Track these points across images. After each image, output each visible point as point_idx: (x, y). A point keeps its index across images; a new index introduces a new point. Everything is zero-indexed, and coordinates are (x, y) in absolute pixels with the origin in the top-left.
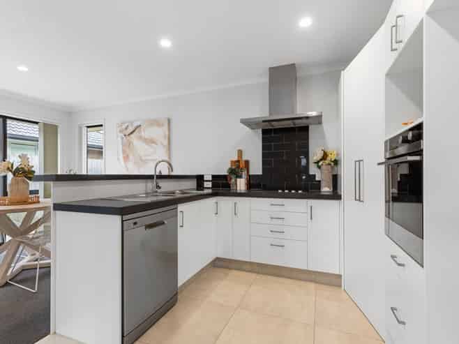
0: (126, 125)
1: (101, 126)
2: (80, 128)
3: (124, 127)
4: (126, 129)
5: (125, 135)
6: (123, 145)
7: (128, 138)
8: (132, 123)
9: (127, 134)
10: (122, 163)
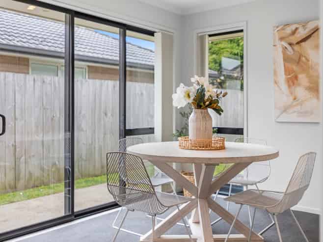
0: (293, 27)
1: (242, 31)
2: (201, 39)
3: (289, 30)
4: (294, 33)
5: (290, 44)
6: (286, 59)
7: (296, 48)
8: (304, 25)
9: (295, 42)
10: (284, 86)
